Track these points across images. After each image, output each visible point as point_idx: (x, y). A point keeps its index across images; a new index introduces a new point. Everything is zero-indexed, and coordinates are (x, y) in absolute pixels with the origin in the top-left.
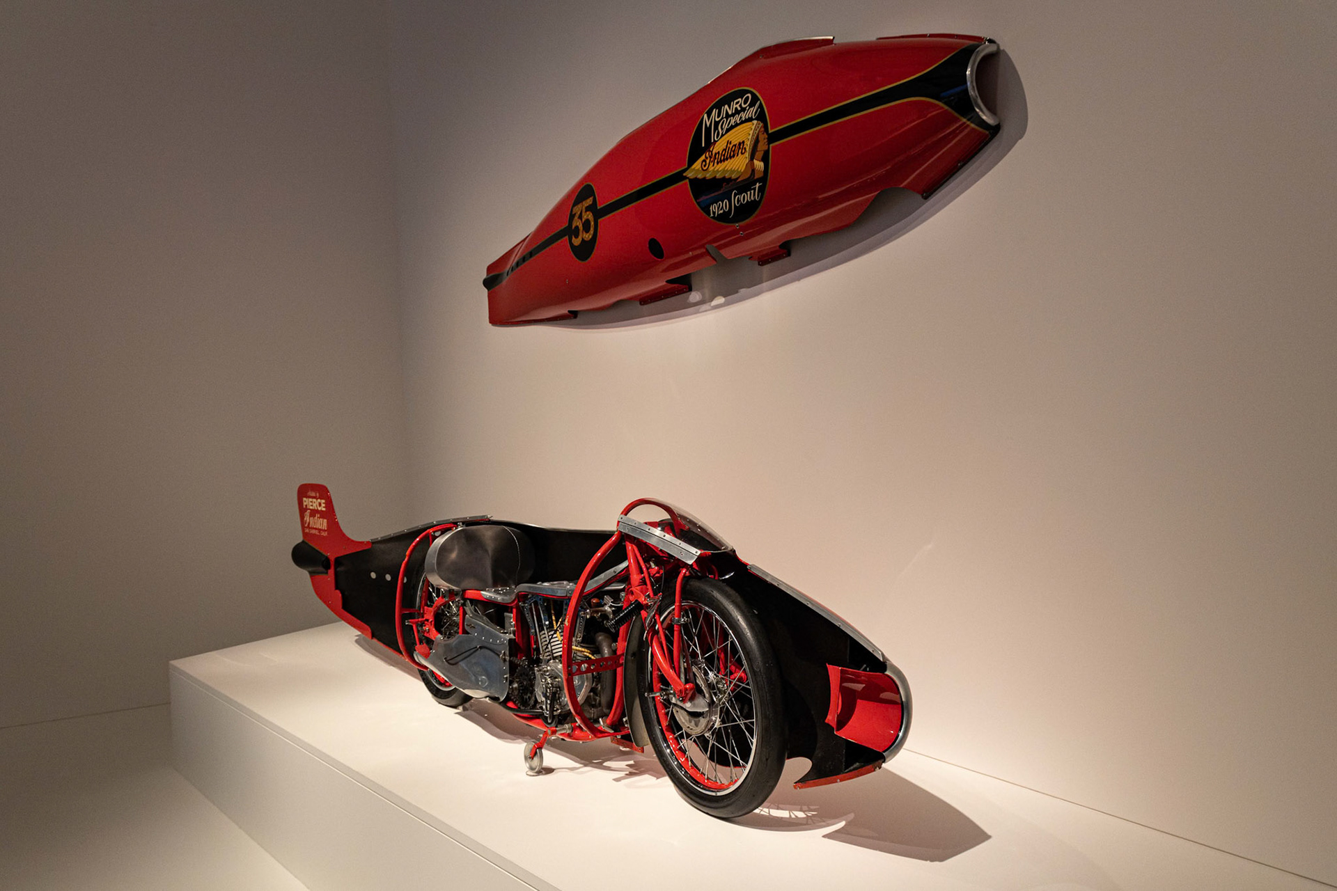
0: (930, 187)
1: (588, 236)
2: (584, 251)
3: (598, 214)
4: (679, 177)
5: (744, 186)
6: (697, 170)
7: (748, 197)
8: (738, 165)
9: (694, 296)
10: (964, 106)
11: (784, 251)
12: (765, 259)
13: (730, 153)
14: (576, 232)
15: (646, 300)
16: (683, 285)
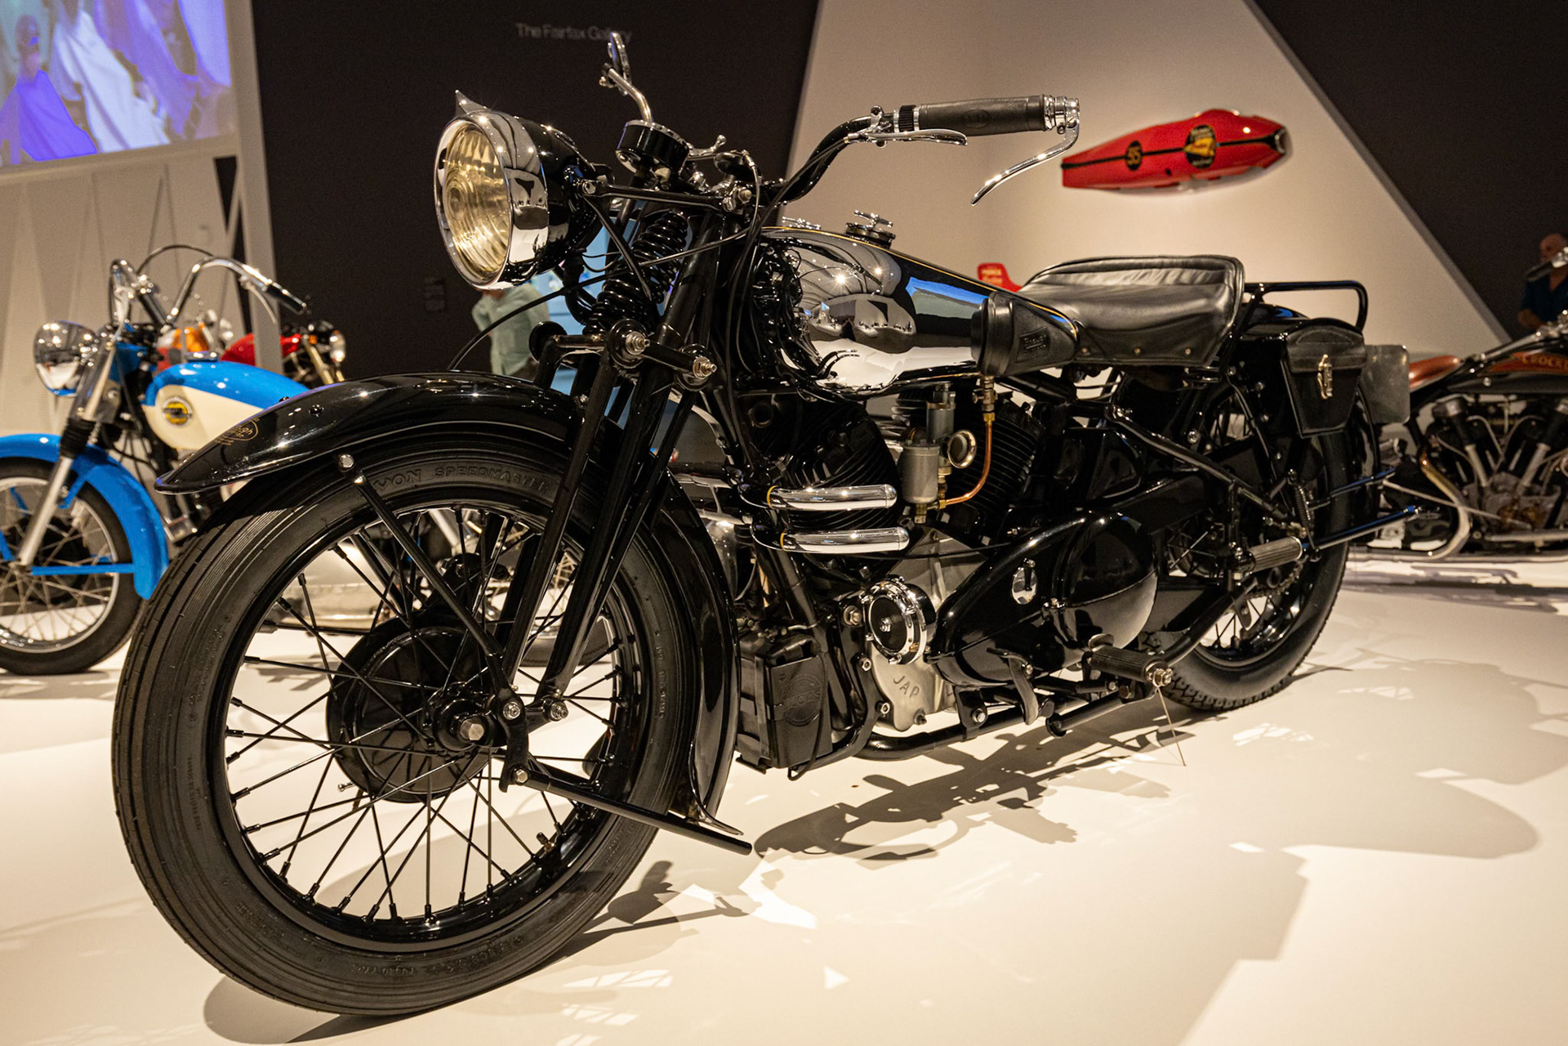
0: (1266, 166)
1: (1136, 162)
2: (1134, 167)
3: (1143, 154)
4: (1180, 150)
5: (1206, 158)
6: (1189, 149)
7: (1208, 162)
8: (1204, 151)
9: (1180, 188)
10: (1274, 147)
11: (1218, 178)
12: (1212, 179)
13: (1202, 146)
14: (1130, 159)
15: (1158, 187)
16: (1176, 184)
